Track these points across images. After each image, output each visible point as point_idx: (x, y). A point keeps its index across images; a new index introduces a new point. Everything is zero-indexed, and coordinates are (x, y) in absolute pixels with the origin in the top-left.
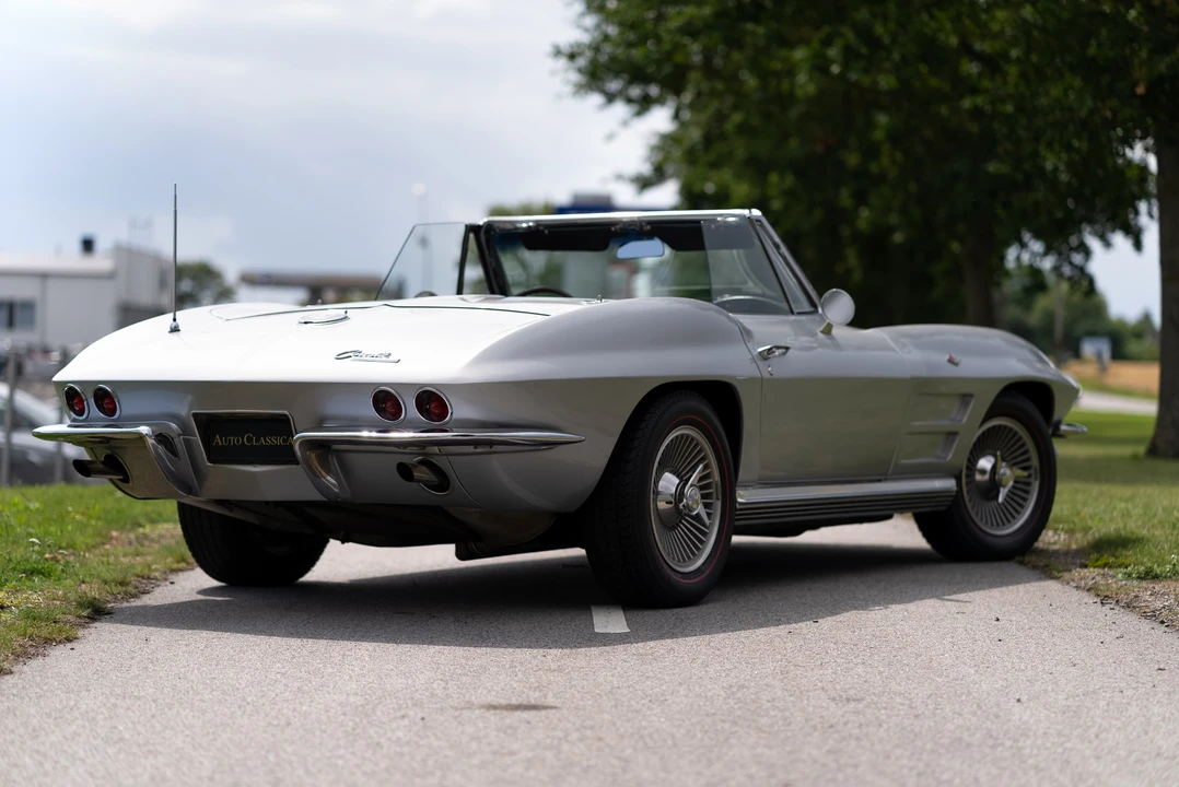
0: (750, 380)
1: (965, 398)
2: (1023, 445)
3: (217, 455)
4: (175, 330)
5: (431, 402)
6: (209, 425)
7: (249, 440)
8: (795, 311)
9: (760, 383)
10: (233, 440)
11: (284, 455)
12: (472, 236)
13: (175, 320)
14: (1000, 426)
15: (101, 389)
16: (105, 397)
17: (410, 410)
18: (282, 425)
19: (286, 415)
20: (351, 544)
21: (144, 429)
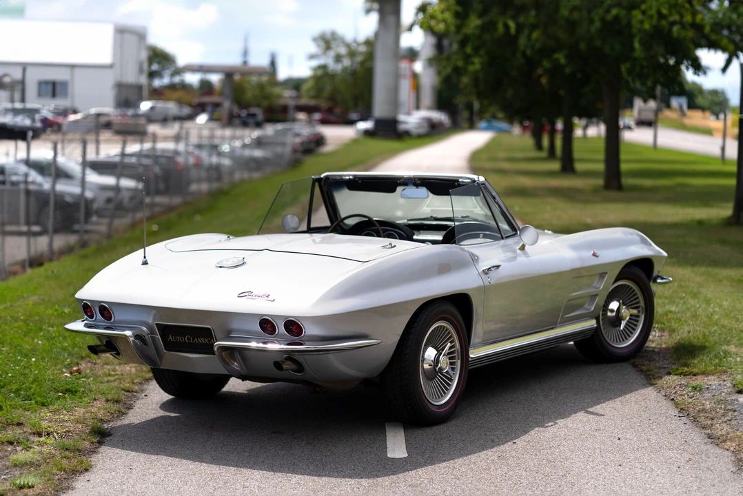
0: (479, 289)
1: (602, 275)
2: (636, 294)
3: (170, 346)
4: (145, 263)
5: (293, 327)
6: (165, 330)
7: (189, 339)
8: (504, 236)
9: (484, 290)
10: (179, 339)
11: (208, 349)
12: (317, 184)
13: (145, 257)
14: (622, 285)
15: (103, 306)
16: (105, 310)
17: (281, 329)
18: (207, 333)
19: (209, 329)
20: (248, 381)
21: (128, 333)
